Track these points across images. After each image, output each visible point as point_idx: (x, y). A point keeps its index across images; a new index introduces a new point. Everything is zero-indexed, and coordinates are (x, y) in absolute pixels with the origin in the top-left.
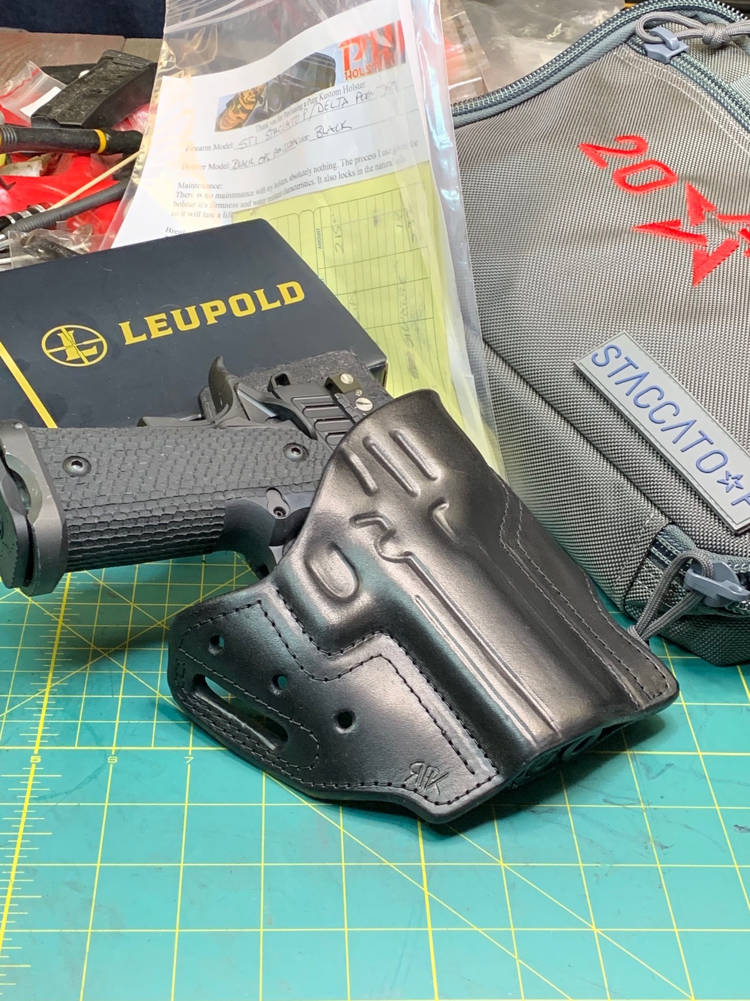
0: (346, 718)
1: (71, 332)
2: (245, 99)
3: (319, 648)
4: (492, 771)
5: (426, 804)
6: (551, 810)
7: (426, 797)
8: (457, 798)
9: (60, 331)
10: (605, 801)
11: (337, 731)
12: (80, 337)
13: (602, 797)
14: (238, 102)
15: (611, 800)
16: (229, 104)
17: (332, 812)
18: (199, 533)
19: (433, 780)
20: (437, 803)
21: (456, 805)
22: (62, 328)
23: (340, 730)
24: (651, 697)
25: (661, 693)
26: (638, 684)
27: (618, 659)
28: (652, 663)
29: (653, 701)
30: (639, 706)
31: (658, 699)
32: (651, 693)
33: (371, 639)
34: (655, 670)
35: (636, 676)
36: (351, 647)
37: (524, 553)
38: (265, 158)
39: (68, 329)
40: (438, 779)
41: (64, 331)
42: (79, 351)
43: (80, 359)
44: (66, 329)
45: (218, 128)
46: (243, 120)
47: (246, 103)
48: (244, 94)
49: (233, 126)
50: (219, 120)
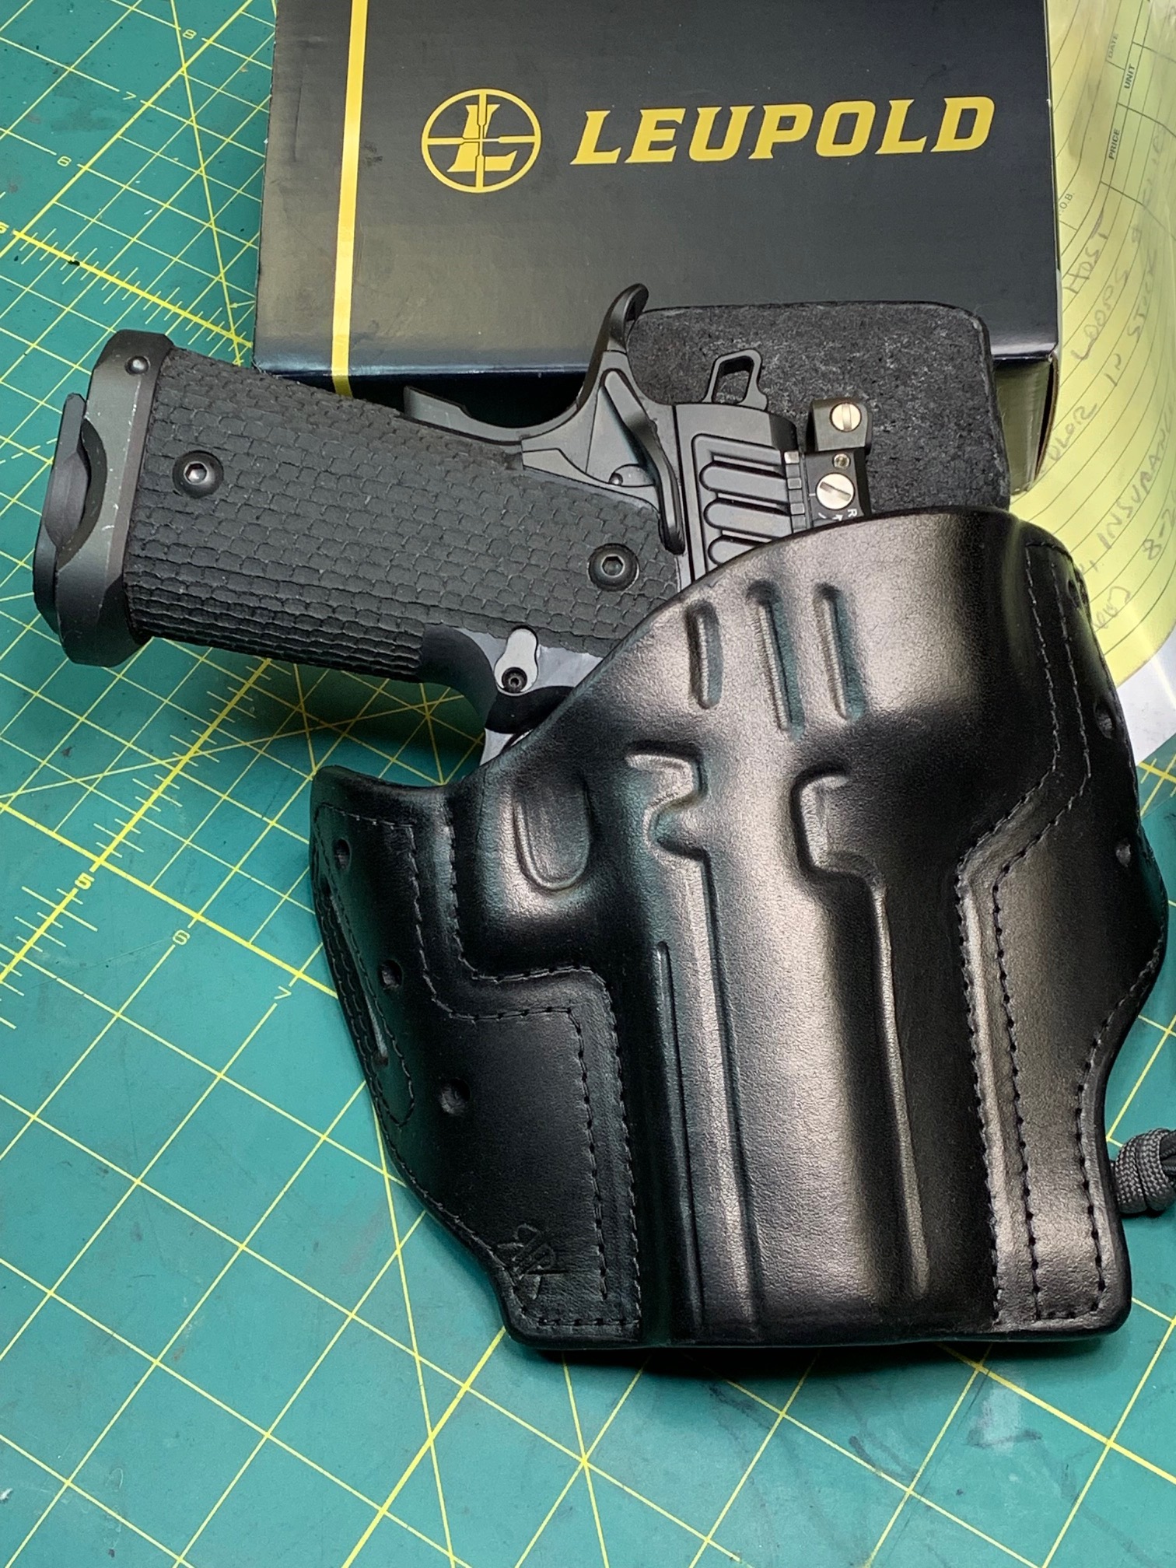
1: (493, 108)
5: (510, 1299)
6: (748, 1406)
8: (557, 1322)
9: (475, 100)
10: (855, 1444)
12: (506, 121)
13: (855, 1431)
15: (868, 1448)
17: (409, 1208)
18: (372, 659)
20: (524, 1309)
21: (549, 1331)
22: (483, 93)
24: (1045, 1314)
25: (1072, 1315)
26: (1034, 1278)
27: (1031, 1210)
28: (1097, 1246)
29: (1039, 1325)
30: (999, 1323)
31: (1053, 1323)
32: (1050, 1306)
33: (567, 975)
34: (1093, 1264)
35: (1039, 1260)
36: (521, 977)
37: (997, 910)
39: (491, 100)
40: (547, 1272)
41: (483, 100)
42: (481, 157)
43: (473, 175)
44: (488, 96)
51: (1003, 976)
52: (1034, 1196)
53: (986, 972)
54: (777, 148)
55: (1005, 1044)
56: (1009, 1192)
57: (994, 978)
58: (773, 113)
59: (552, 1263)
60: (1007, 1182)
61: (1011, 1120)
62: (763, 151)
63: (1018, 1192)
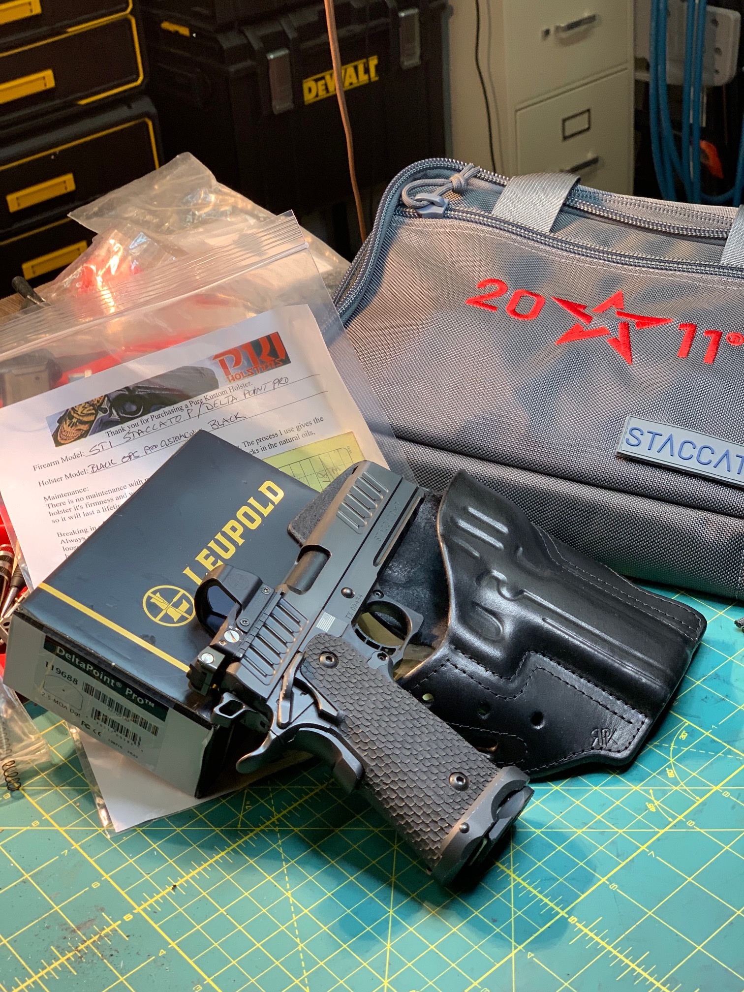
0: (537, 717)
1: (158, 594)
2: (79, 413)
3: (501, 677)
4: (641, 717)
5: (613, 755)
7: (610, 750)
8: (630, 743)
9: (150, 597)
11: (536, 729)
12: (168, 595)
14: (71, 418)
16: (60, 421)
19: (608, 738)
20: (619, 752)
21: (631, 747)
22: (149, 593)
23: (538, 728)
38: (130, 457)
39: (154, 593)
41: (152, 595)
42: (177, 610)
43: (182, 616)
44: (152, 593)
45: (58, 444)
46: (85, 431)
47: (82, 416)
48: (76, 409)
49: (75, 438)
50: (55, 436)
54: (242, 536)
58: (227, 529)
62: (241, 542)
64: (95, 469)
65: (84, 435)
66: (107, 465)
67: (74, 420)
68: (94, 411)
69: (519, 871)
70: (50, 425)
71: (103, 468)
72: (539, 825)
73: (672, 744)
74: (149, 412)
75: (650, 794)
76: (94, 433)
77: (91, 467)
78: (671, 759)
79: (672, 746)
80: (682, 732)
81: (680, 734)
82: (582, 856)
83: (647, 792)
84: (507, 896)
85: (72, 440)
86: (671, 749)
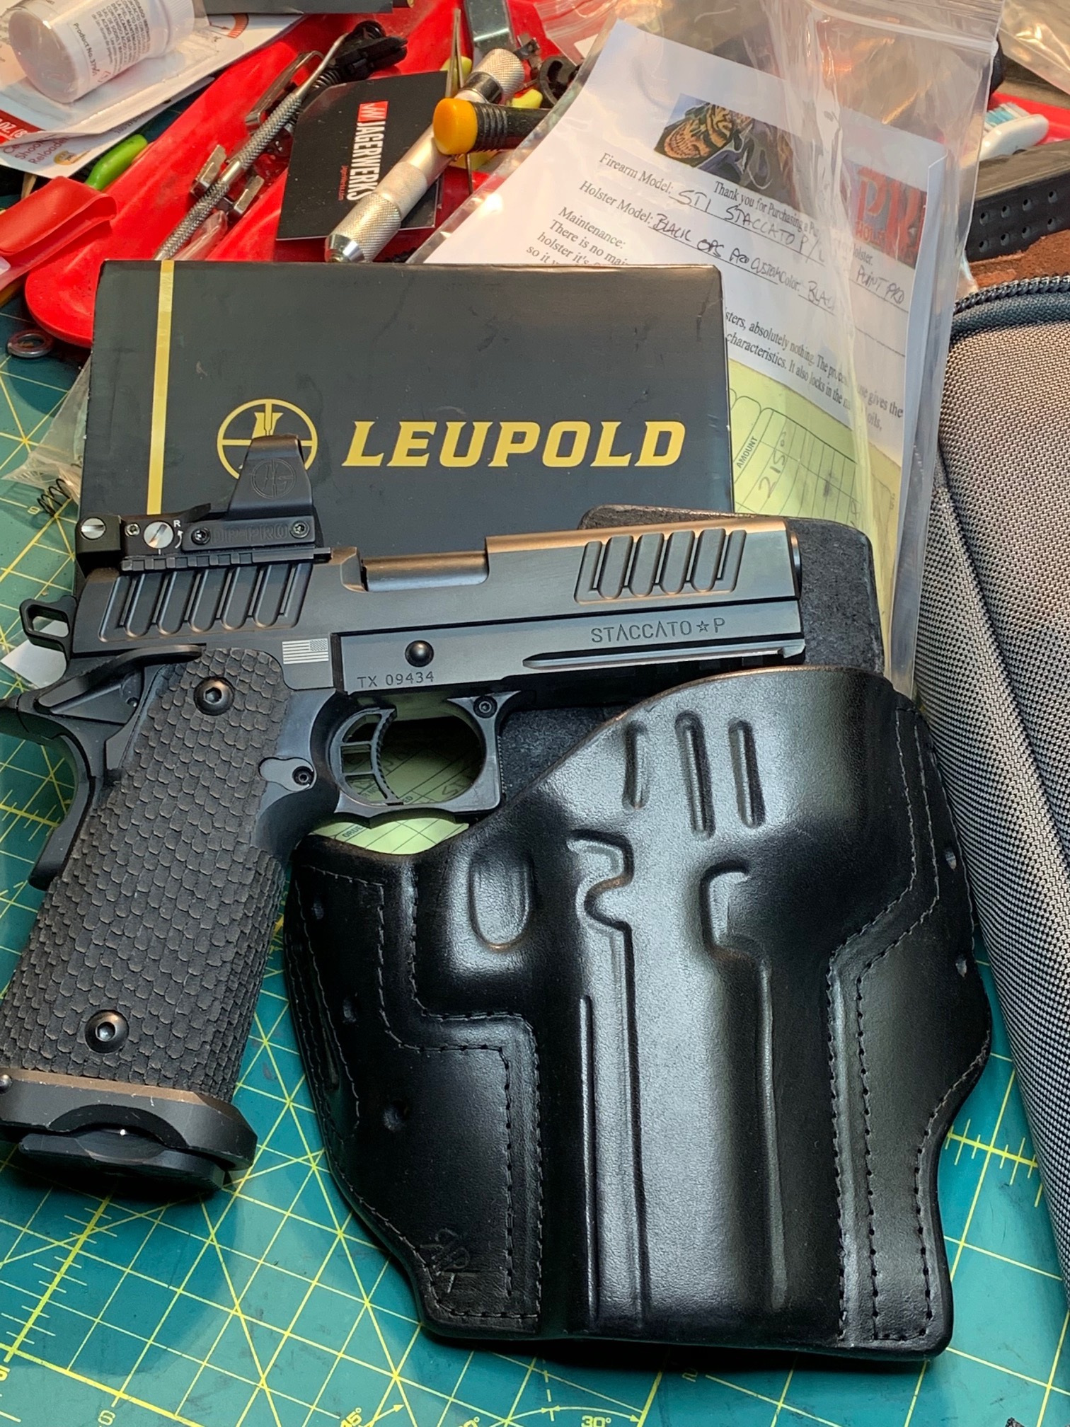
1: (279, 415)
2: (715, 121)
9: (262, 408)
12: (287, 427)
14: (703, 120)
16: (689, 114)
19: (455, 1267)
22: (268, 403)
24: (881, 1336)
25: (904, 1338)
26: (874, 1303)
27: (875, 1248)
28: (927, 1281)
29: (875, 1344)
30: (843, 1340)
31: (888, 1344)
32: (885, 1329)
33: (501, 1019)
34: (923, 1296)
35: (879, 1289)
36: (463, 1018)
37: (860, 998)
38: (711, 246)
39: (276, 409)
40: (460, 1271)
41: (269, 409)
44: (274, 406)
45: (660, 148)
46: (701, 157)
47: (714, 130)
48: (717, 111)
49: (684, 156)
50: (668, 131)
51: (862, 1052)
52: (877, 1235)
53: (847, 1046)
54: (511, 458)
55: (861, 1108)
56: (857, 1231)
57: (855, 1053)
58: (508, 429)
59: (467, 1262)
60: (856, 1224)
61: (862, 1172)
62: (499, 460)
63: (865, 1231)
64: (661, 225)
65: (693, 162)
66: (679, 234)
67: (703, 128)
68: (728, 133)
69: (100, 1244)
70: (676, 111)
71: (669, 233)
72: (227, 1236)
73: (558, 1408)
74: (773, 197)
75: (388, 1406)
76: (705, 169)
77: (662, 217)
78: (510, 1418)
79: (551, 1410)
80: (605, 1416)
81: (595, 1414)
82: (171, 1336)
83: (395, 1398)
84: (29, 1242)
85: (679, 156)
86: (543, 1410)
